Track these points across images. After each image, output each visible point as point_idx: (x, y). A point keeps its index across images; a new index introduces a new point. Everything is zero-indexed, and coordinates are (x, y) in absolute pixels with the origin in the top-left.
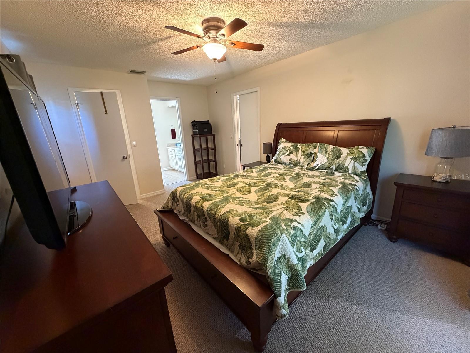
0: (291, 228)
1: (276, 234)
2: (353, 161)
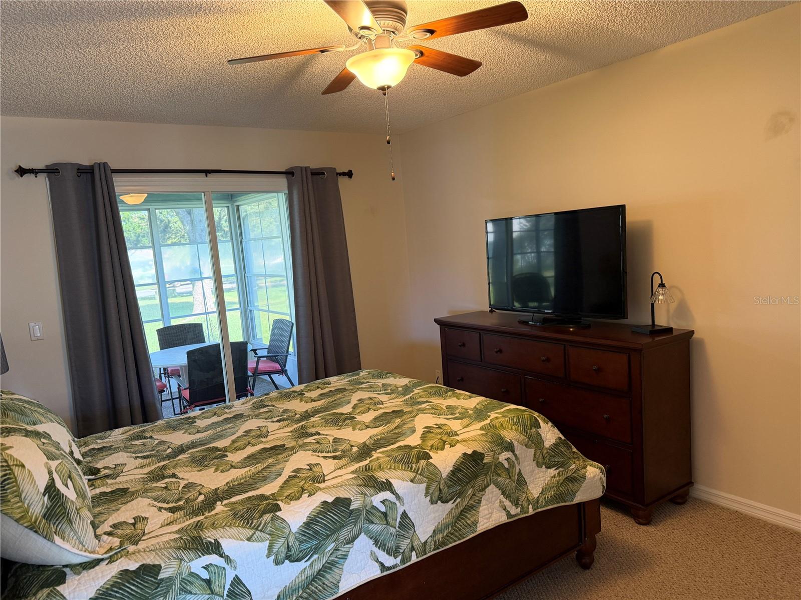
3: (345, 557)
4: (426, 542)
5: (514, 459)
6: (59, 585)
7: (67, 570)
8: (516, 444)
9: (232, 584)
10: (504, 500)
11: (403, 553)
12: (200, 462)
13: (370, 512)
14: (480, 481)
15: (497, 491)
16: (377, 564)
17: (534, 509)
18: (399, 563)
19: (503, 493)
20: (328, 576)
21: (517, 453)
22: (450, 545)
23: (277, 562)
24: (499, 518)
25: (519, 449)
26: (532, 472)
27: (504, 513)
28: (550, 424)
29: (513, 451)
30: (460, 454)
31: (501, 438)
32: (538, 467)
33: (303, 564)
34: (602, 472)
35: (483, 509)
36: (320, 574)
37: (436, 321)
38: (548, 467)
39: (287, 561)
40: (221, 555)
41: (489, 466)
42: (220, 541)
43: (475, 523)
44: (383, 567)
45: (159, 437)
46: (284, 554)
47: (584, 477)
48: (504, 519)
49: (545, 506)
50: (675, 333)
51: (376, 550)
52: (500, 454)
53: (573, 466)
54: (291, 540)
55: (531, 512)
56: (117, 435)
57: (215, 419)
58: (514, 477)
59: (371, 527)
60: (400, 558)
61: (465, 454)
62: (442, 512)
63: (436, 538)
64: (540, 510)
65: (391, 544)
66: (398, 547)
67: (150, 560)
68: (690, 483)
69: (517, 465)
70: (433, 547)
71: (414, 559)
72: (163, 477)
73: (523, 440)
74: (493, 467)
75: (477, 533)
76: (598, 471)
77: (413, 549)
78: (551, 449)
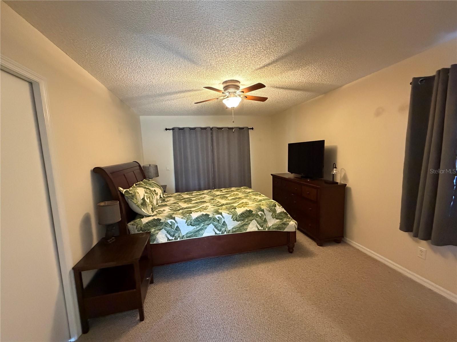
3: (206, 228)
4: (230, 230)
5: (263, 214)
6: (142, 218)
7: (144, 216)
8: (265, 210)
9: (176, 227)
10: (258, 225)
11: (222, 231)
12: (222, 198)
13: (214, 219)
14: (250, 218)
15: (256, 222)
16: (214, 232)
17: (268, 229)
18: (221, 233)
19: (258, 223)
20: (200, 231)
21: (265, 213)
22: (237, 233)
23: (188, 225)
24: (255, 229)
25: (266, 212)
26: (270, 219)
27: (257, 228)
28: (281, 207)
29: (264, 212)
30: (245, 210)
31: (261, 208)
32: (273, 218)
33: (194, 227)
34: (296, 224)
35: (250, 226)
36: (199, 230)
37: (271, 175)
38: (277, 219)
39: (190, 225)
40: (175, 220)
41: (254, 214)
42: (175, 217)
43: (247, 229)
44: (216, 233)
45: (214, 193)
46: (190, 223)
47: (288, 224)
48: (256, 230)
49: (272, 229)
50: (339, 184)
51: (215, 228)
52: (258, 212)
53: (285, 220)
54: (192, 221)
55: (267, 230)
56: (206, 191)
57: (227, 190)
58: (263, 219)
59: (214, 222)
60: (221, 232)
61: (247, 210)
62: (237, 224)
63: (233, 230)
64: (270, 230)
65: (219, 228)
66: (221, 229)
67: (160, 218)
68: (343, 237)
69: (264, 216)
70: (232, 232)
71: (225, 233)
72: (213, 200)
73: (268, 209)
74: (255, 215)
75: (246, 232)
76: (294, 223)
77: (225, 231)
78: (278, 214)
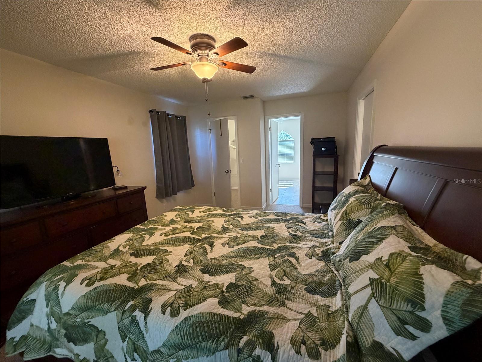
0: (130, 316)
1: (111, 305)
2: (369, 291)
